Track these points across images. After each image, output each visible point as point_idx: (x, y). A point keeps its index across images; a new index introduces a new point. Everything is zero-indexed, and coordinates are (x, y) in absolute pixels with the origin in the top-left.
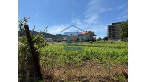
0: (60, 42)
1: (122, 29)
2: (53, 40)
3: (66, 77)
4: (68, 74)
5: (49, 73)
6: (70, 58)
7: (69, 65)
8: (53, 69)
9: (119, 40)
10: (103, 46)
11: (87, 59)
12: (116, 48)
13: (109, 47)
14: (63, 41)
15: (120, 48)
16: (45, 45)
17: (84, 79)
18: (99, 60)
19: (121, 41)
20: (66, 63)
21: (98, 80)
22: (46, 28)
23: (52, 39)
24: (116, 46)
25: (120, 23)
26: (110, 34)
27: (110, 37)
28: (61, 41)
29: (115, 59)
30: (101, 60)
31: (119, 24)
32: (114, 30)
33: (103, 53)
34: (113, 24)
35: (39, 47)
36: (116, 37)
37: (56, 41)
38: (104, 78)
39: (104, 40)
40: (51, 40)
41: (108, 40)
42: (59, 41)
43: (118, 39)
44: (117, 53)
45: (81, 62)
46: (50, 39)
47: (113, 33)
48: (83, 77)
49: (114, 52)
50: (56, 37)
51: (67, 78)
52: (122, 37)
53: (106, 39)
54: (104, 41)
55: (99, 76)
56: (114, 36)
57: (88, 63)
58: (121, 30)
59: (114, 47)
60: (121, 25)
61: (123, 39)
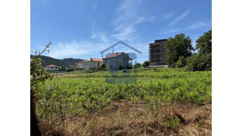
0: (71, 72)
1: (170, 50)
2: (58, 69)
3: (87, 132)
4: (91, 126)
5: (56, 129)
6: (92, 99)
7: (91, 110)
8: (63, 120)
9: (166, 66)
10: (143, 76)
11: (121, 97)
12: (162, 78)
13: (152, 77)
14: (77, 69)
15: (167, 77)
16: (46, 78)
17: (119, 132)
18: (139, 98)
19: (169, 67)
20: (85, 107)
21: (141, 130)
22: (48, 46)
23: (56, 68)
24: (161, 74)
25: (166, 40)
26: (152, 56)
27: (152, 61)
28: (72, 70)
29: (162, 95)
30: (142, 97)
31: (164, 42)
32: (158, 51)
33: (144, 86)
34: (156, 41)
35: (34, 82)
36: (162, 62)
37: (63, 70)
38: (149, 125)
39: (144, 66)
40: (54, 69)
41: (150, 66)
42: (69, 71)
43: (164, 64)
44: (164, 86)
45: (112, 104)
46: (52, 67)
47: (156, 55)
48: (116, 129)
49: (160, 85)
50: (63, 63)
51: (89, 133)
52: (170, 60)
53: (147, 64)
54: (144, 68)
55: (142, 123)
56: (159, 60)
57: (122, 104)
58: (168, 50)
59: (158, 77)
60: (168, 44)
61: (171, 64)
